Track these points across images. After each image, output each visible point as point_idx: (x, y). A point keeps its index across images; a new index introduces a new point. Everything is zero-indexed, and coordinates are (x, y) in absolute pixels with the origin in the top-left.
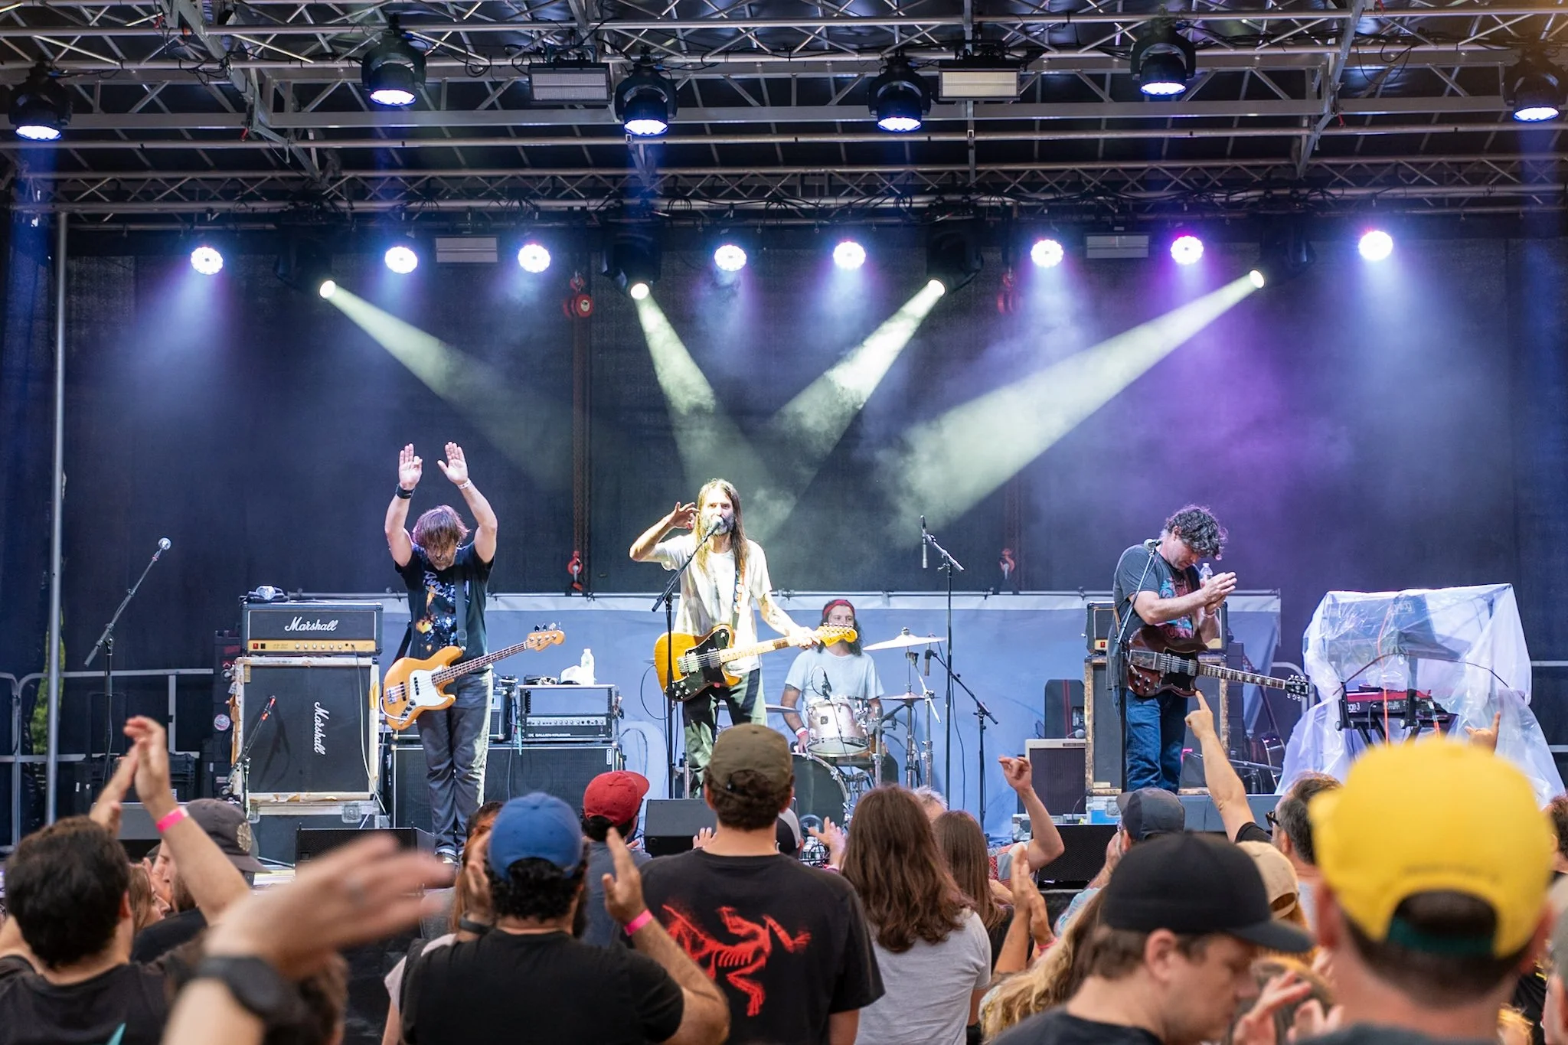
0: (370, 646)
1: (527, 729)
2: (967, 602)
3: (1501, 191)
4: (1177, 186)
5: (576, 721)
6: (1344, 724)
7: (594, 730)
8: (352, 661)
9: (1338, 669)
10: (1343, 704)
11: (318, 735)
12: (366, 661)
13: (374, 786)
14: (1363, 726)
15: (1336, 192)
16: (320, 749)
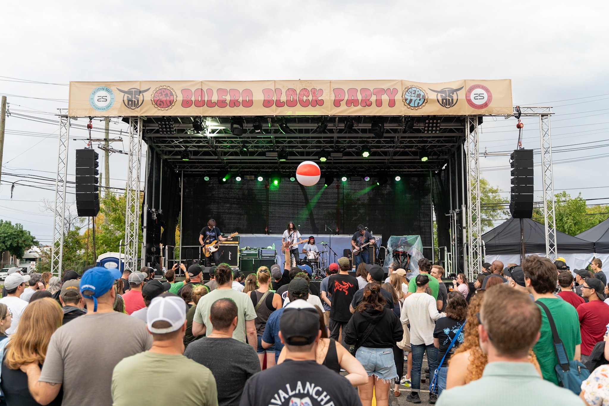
0: (237, 243)
1: (262, 256)
2: (332, 236)
3: (418, 170)
4: (365, 169)
5: (270, 255)
6: (393, 257)
7: (273, 256)
8: (235, 245)
9: (392, 248)
10: (393, 254)
11: (230, 257)
12: (237, 245)
13: (238, 266)
14: (396, 257)
15: (391, 170)
16: (230, 259)
